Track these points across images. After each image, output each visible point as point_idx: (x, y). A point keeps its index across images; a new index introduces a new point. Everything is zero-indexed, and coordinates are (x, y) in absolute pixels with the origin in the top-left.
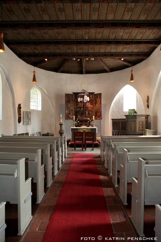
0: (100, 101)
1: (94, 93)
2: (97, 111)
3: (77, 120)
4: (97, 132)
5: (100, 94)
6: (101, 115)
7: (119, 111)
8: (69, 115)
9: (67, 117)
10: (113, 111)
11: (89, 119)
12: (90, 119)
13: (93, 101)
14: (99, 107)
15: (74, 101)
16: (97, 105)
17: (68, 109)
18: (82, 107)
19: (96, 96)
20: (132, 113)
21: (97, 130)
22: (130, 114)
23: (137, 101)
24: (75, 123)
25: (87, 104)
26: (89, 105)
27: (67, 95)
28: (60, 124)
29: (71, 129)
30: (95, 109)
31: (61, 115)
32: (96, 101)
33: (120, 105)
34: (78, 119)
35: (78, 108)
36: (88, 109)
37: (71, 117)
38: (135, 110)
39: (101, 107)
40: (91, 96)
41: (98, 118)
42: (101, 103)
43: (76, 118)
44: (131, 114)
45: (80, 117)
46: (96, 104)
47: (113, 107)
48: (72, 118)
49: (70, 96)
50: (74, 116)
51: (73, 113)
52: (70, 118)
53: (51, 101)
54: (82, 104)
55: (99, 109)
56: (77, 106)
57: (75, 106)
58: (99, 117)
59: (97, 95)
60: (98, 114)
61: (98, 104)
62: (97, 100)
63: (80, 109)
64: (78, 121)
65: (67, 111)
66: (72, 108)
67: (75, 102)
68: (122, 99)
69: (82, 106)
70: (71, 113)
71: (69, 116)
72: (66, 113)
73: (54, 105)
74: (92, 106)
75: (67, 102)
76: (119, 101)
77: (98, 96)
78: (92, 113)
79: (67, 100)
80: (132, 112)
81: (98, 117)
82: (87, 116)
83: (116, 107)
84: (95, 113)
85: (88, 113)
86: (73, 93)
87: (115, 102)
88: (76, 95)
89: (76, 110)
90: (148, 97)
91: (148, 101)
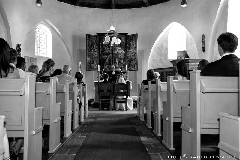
0: (135, 45)
1: (128, 34)
2: (132, 60)
4: (131, 88)
5: (135, 36)
6: (136, 64)
7: (161, 59)
8: (92, 65)
9: (89, 67)
10: (154, 60)
11: (121, 70)
12: (121, 71)
13: (126, 45)
14: (134, 54)
15: (99, 45)
16: (131, 51)
17: (90, 56)
18: (110, 54)
19: (129, 38)
20: (183, 57)
21: (131, 84)
22: (179, 58)
24: (100, 75)
25: (117, 50)
26: (120, 51)
27: (89, 37)
30: (129, 56)
31: (81, 63)
32: (130, 45)
33: (163, 51)
34: (104, 70)
35: (104, 54)
36: (118, 57)
37: (94, 68)
38: (186, 53)
39: (136, 53)
40: (123, 38)
41: (133, 69)
42: (136, 47)
43: (101, 69)
44: (181, 58)
45: (108, 67)
47: (153, 54)
48: (96, 69)
49: (93, 37)
50: (99, 66)
51: (98, 61)
52: (93, 69)
53: (66, 45)
54: (111, 50)
55: (134, 56)
56: (103, 51)
57: (101, 52)
60: (133, 63)
61: (132, 49)
63: (107, 56)
64: (104, 73)
65: (89, 59)
66: (96, 55)
67: (101, 47)
68: (167, 42)
69: (111, 52)
70: (95, 61)
71: (91, 67)
72: (88, 61)
73: (71, 50)
74: (124, 52)
75: (89, 46)
76: (162, 46)
77: (133, 37)
78: (124, 62)
79: (89, 44)
80: (182, 55)
81: (133, 68)
82: (117, 66)
83: (157, 54)
84: (129, 61)
85: (119, 62)
86: (97, 34)
87: (156, 47)
88: (101, 37)
89: (102, 58)
90: (204, 36)
91: (203, 41)
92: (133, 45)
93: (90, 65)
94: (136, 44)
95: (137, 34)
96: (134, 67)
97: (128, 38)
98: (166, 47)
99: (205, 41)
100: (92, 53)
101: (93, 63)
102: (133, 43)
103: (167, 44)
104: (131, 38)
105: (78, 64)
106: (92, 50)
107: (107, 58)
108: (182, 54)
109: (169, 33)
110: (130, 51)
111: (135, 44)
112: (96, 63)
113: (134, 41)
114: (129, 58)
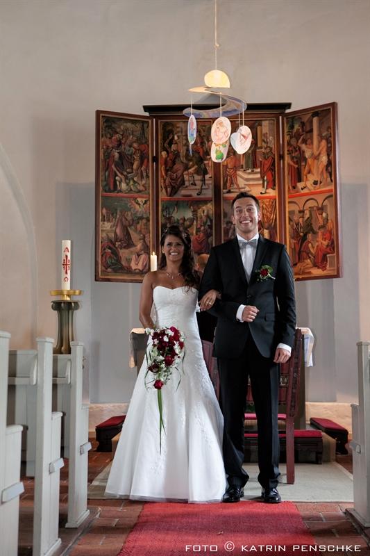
0: (324, 159)
1: (288, 105)
2: (309, 228)
5: (326, 113)
6: (333, 246)
8: (124, 253)
13: (281, 157)
14: (320, 199)
15: (155, 159)
16: (307, 184)
17: (112, 212)
18: (205, 202)
19: (296, 127)
25: (241, 183)
26: (251, 186)
27: (107, 122)
28: (58, 306)
29: (130, 342)
30: (295, 208)
31: (68, 243)
32: (300, 159)
35: (177, 204)
37: (133, 266)
39: (332, 196)
40: (266, 127)
41: (316, 272)
42: (330, 167)
46: (300, 180)
49: (129, 125)
51: (150, 238)
52: (129, 271)
54: (210, 182)
55: (322, 209)
56: (174, 191)
57: (163, 195)
58: (324, 259)
59: (306, 118)
60: (317, 243)
61: (311, 178)
62: (307, 155)
63: (195, 212)
65: (107, 226)
66: (141, 206)
67: (162, 169)
69: (209, 193)
70: (135, 236)
71: (119, 260)
72: (102, 235)
74: (272, 193)
75: (107, 167)
77: (315, 120)
79: (108, 156)
81: (315, 265)
84: (296, 234)
86: (146, 108)
88: (166, 125)
89: (169, 219)
92: (317, 158)
93: (115, 253)
94: (331, 151)
95: (334, 105)
96: (321, 261)
97: (292, 127)
100: (120, 199)
101: (129, 244)
102: (314, 149)
104: (303, 124)
105: (59, 247)
106: (124, 186)
107: (192, 221)
110: (300, 185)
111: (325, 150)
112: (139, 246)
113: (321, 137)
114: (295, 218)
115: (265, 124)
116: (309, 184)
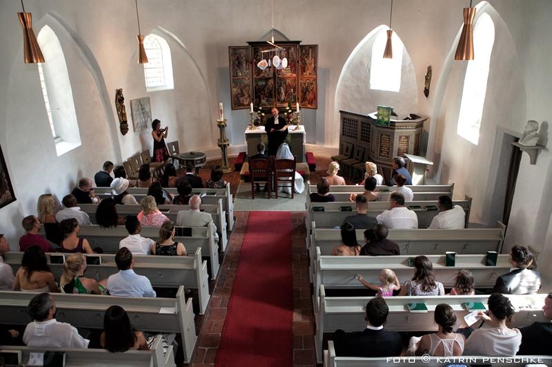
0: (313, 65)
1: (299, 42)
2: (307, 90)
3: (259, 110)
5: (314, 48)
6: (315, 97)
7: (358, 87)
8: (241, 99)
9: (237, 104)
10: (346, 86)
11: (288, 108)
12: (290, 109)
13: (298, 62)
14: (312, 80)
15: (251, 63)
17: (236, 84)
18: (270, 78)
19: (304, 51)
20: (386, 117)
21: (305, 137)
22: (380, 118)
23: (402, 70)
24: (256, 116)
25: (283, 71)
26: (287, 72)
27: (234, 50)
28: (219, 126)
29: (245, 136)
30: (303, 82)
31: (221, 104)
32: (305, 64)
33: (362, 72)
34: (260, 108)
35: (261, 79)
36: (285, 83)
37: (245, 103)
39: (315, 80)
40: (292, 50)
41: (309, 106)
42: (315, 69)
44: (383, 118)
45: (267, 101)
47: (344, 75)
48: (247, 105)
49: (241, 50)
50: (252, 103)
51: (250, 92)
52: (243, 105)
53: (195, 63)
54: (271, 71)
55: (312, 84)
56: (259, 74)
57: (255, 76)
59: (307, 48)
60: (310, 96)
61: (308, 72)
62: (307, 62)
63: (266, 82)
64: (261, 113)
65: (235, 90)
66: (247, 81)
67: (254, 66)
68: (370, 58)
69: (271, 75)
70: (245, 92)
71: (239, 101)
72: (233, 93)
74: (294, 75)
75: (234, 68)
76: (361, 63)
77: (310, 50)
78: (294, 92)
79: (234, 63)
81: (309, 103)
82: (283, 98)
83: (353, 76)
84: (302, 91)
85: (286, 92)
86: (250, 43)
87: (350, 63)
88: (255, 49)
89: (257, 85)
90: (430, 70)
91: (428, 79)
92: (311, 64)
93: (238, 99)
94: (316, 62)
95: (317, 45)
96: (311, 103)
97: (302, 51)
98: (367, 66)
99: (430, 79)
100: (239, 79)
101: (243, 95)
102: (309, 61)
103: (370, 61)
104: (306, 50)
105: (219, 106)
106: (240, 74)
107: (265, 86)
108: (385, 112)
109: (374, 41)
110: (305, 73)
111: (313, 62)
112: (247, 95)
113: (312, 57)
114: (303, 85)
115: (292, 48)
116: (308, 74)
